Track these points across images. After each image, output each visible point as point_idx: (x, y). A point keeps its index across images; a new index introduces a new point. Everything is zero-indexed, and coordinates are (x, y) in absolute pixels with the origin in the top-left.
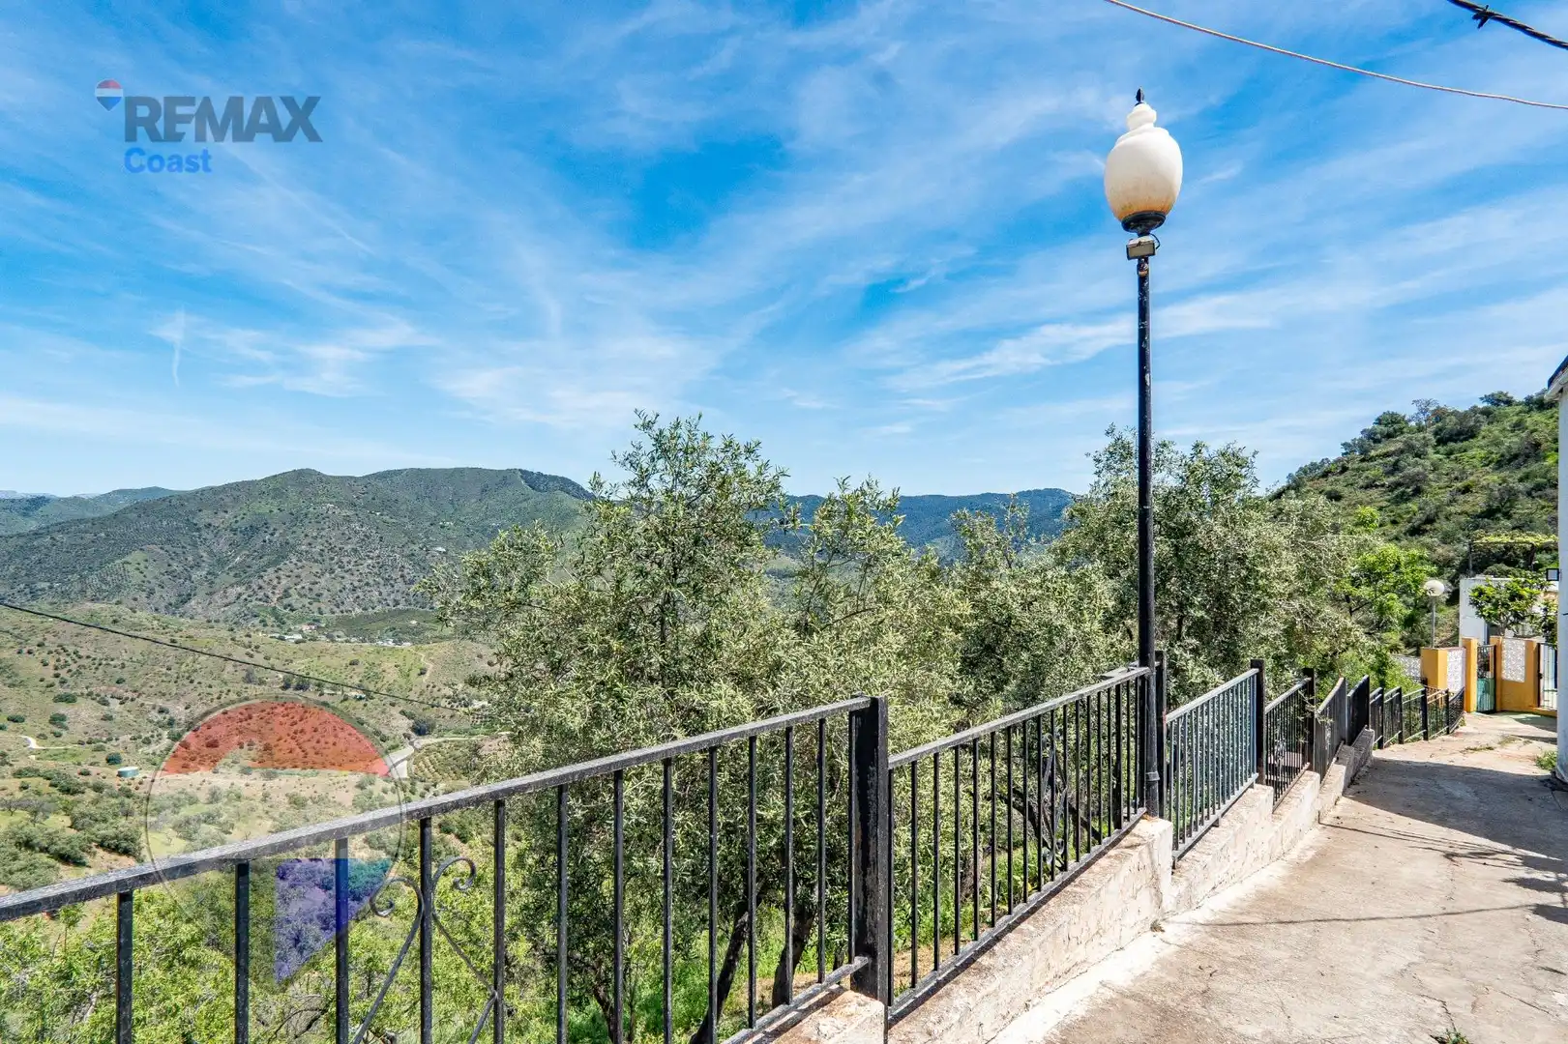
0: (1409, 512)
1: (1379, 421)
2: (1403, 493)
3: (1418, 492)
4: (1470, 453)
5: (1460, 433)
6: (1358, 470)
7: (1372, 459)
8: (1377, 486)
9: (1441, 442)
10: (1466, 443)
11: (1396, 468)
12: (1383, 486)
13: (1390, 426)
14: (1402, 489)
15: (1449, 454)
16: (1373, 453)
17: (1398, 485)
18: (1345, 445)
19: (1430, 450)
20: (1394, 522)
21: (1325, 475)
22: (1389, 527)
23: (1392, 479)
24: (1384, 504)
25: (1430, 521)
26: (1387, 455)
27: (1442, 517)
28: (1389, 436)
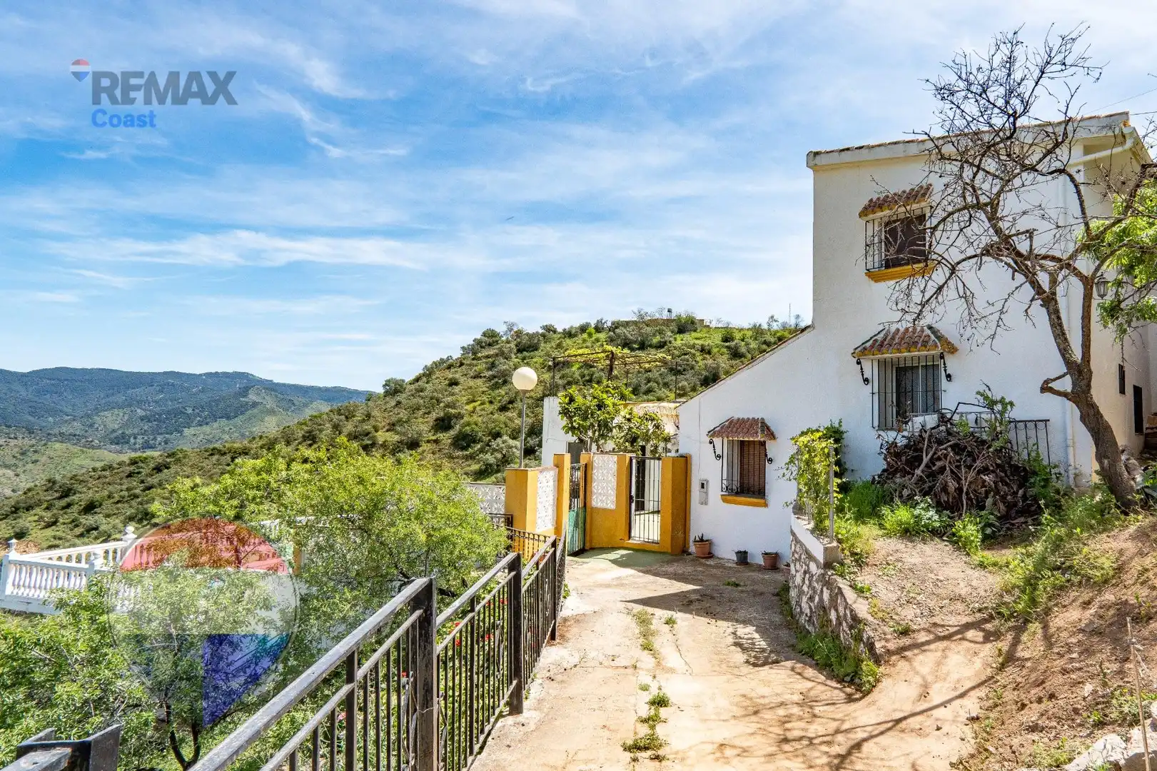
0: (499, 396)
1: (484, 334)
2: (497, 382)
3: (505, 382)
4: (535, 360)
5: (530, 346)
6: (470, 365)
7: (479, 359)
8: (481, 377)
9: (520, 351)
10: (532, 353)
11: (493, 365)
12: (485, 377)
13: (491, 338)
14: (496, 380)
15: (524, 359)
16: (479, 355)
17: (494, 377)
18: (463, 348)
19: (513, 356)
20: (491, 402)
21: (449, 367)
22: (487, 405)
23: (490, 373)
24: (485, 389)
25: (511, 402)
26: (488, 357)
27: (519, 400)
28: (490, 345)
